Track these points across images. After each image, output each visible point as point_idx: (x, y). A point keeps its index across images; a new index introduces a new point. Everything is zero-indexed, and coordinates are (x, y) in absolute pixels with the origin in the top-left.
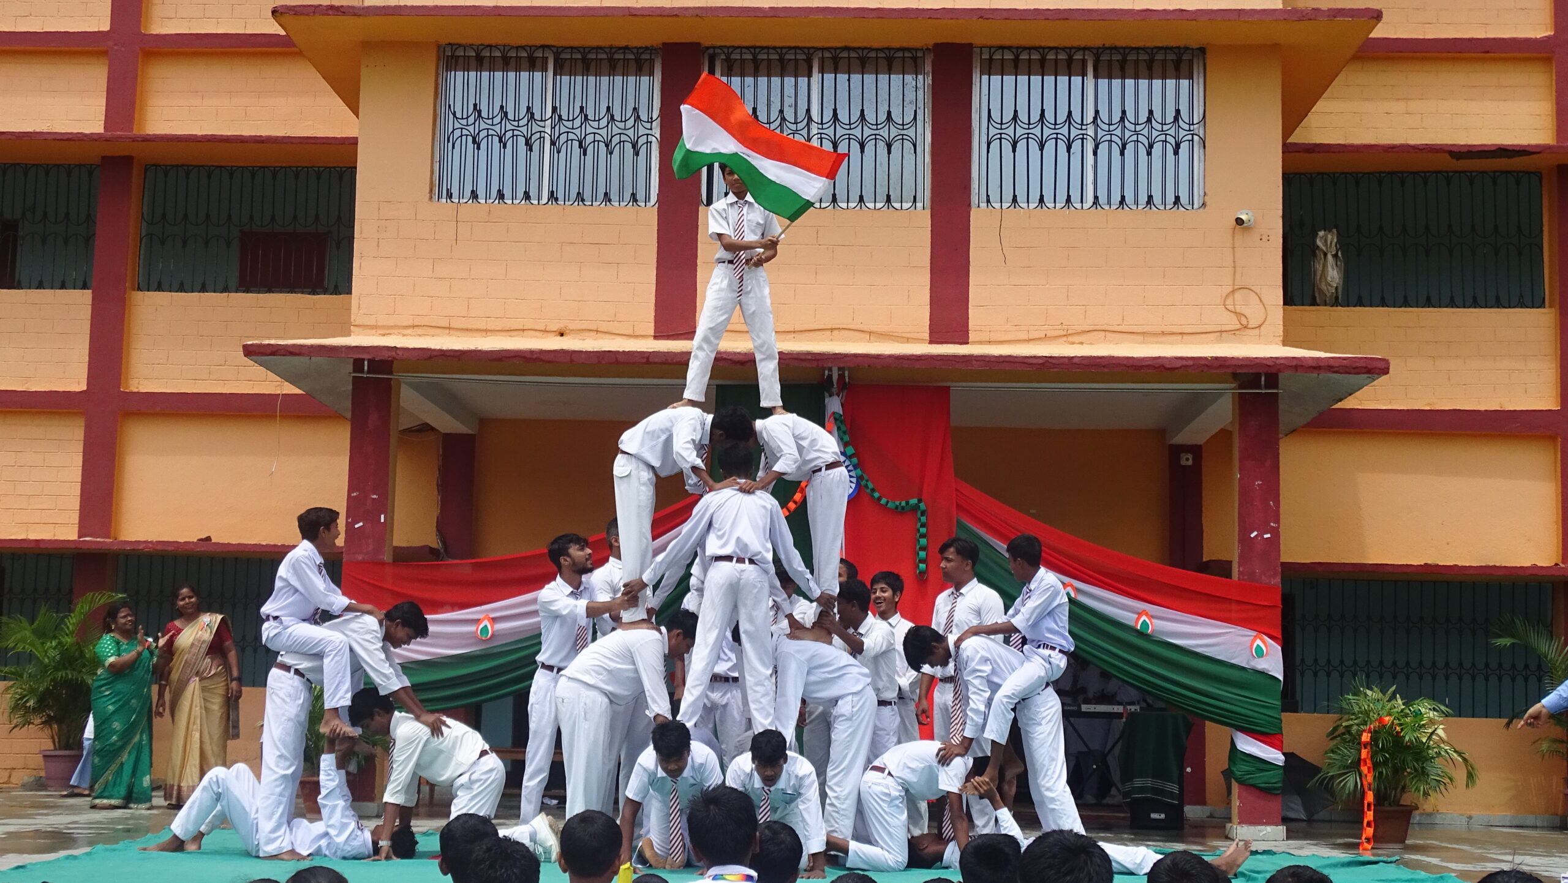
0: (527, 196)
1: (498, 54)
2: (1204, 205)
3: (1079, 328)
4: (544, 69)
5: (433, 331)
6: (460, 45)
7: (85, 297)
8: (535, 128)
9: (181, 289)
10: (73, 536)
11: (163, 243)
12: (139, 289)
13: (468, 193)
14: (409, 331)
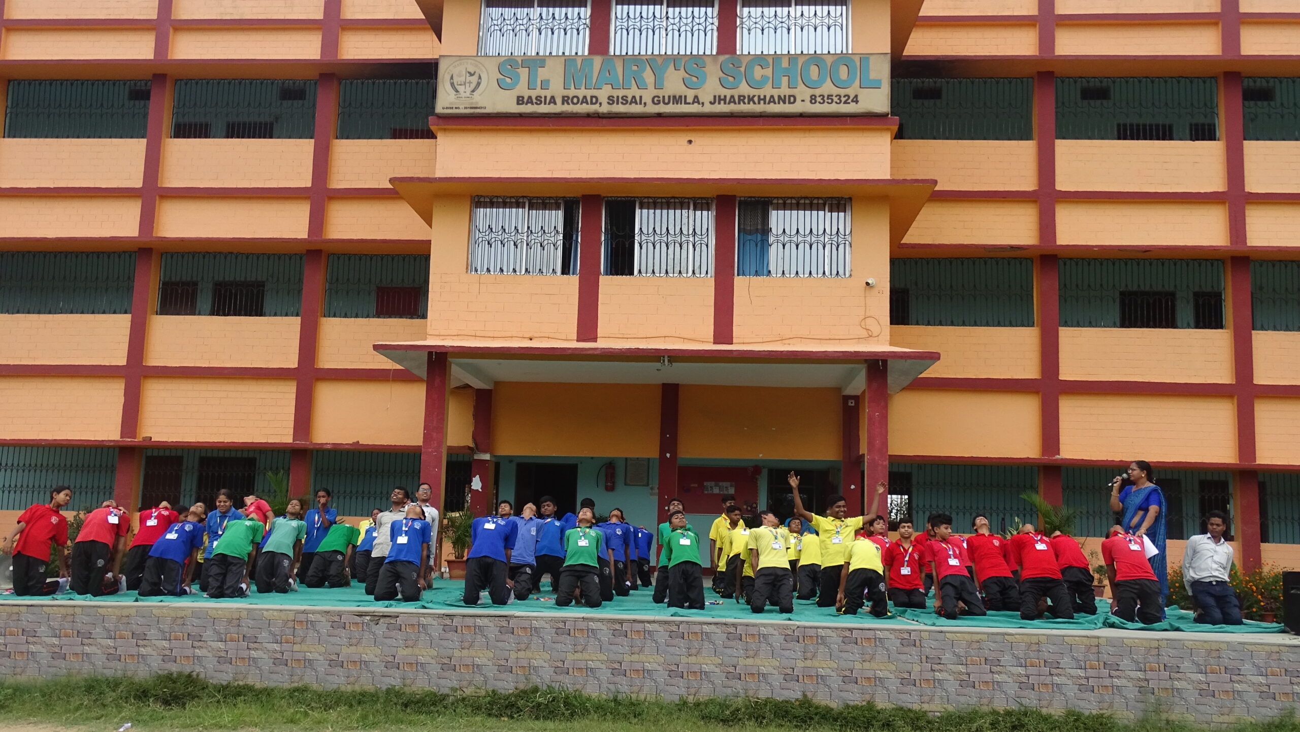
0: (514, 270)
1: (501, 200)
2: (851, 275)
3: (788, 337)
4: (524, 207)
5: (466, 337)
6: (482, 196)
7: (297, 320)
8: (519, 237)
9: (346, 316)
10: (291, 441)
11: (337, 292)
12: (325, 316)
13: (485, 269)
14: (454, 338)
